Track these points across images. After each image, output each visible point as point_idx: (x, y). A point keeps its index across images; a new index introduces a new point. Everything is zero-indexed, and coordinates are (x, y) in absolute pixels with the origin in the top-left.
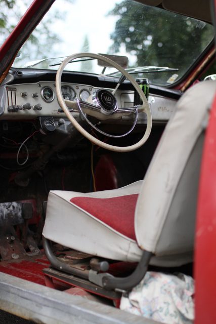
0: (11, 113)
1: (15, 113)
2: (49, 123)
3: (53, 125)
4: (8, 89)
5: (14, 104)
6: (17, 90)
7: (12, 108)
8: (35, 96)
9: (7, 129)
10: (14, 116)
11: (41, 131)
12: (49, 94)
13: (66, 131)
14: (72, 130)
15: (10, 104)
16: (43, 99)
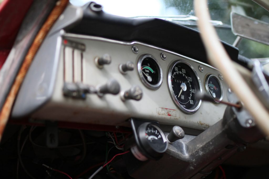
0: (70, 102)
1: (80, 104)
2: (154, 134)
3: (161, 139)
4: (67, 42)
5: (77, 78)
6: (87, 50)
7: (71, 87)
8: (125, 70)
9: (55, 145)
10: (77, 112)
11: (135, 151)
12: (153, 72)
13: (186, 155)
14: (201, 153)
15: (69, 78)
16: (141, 79)
